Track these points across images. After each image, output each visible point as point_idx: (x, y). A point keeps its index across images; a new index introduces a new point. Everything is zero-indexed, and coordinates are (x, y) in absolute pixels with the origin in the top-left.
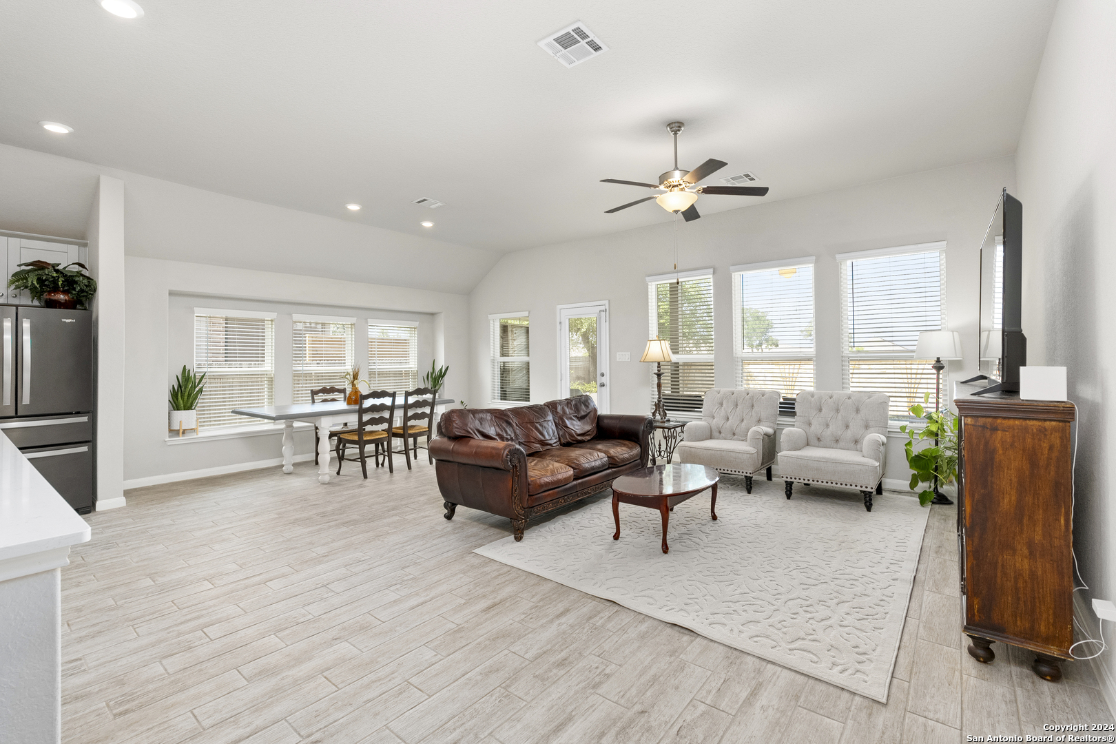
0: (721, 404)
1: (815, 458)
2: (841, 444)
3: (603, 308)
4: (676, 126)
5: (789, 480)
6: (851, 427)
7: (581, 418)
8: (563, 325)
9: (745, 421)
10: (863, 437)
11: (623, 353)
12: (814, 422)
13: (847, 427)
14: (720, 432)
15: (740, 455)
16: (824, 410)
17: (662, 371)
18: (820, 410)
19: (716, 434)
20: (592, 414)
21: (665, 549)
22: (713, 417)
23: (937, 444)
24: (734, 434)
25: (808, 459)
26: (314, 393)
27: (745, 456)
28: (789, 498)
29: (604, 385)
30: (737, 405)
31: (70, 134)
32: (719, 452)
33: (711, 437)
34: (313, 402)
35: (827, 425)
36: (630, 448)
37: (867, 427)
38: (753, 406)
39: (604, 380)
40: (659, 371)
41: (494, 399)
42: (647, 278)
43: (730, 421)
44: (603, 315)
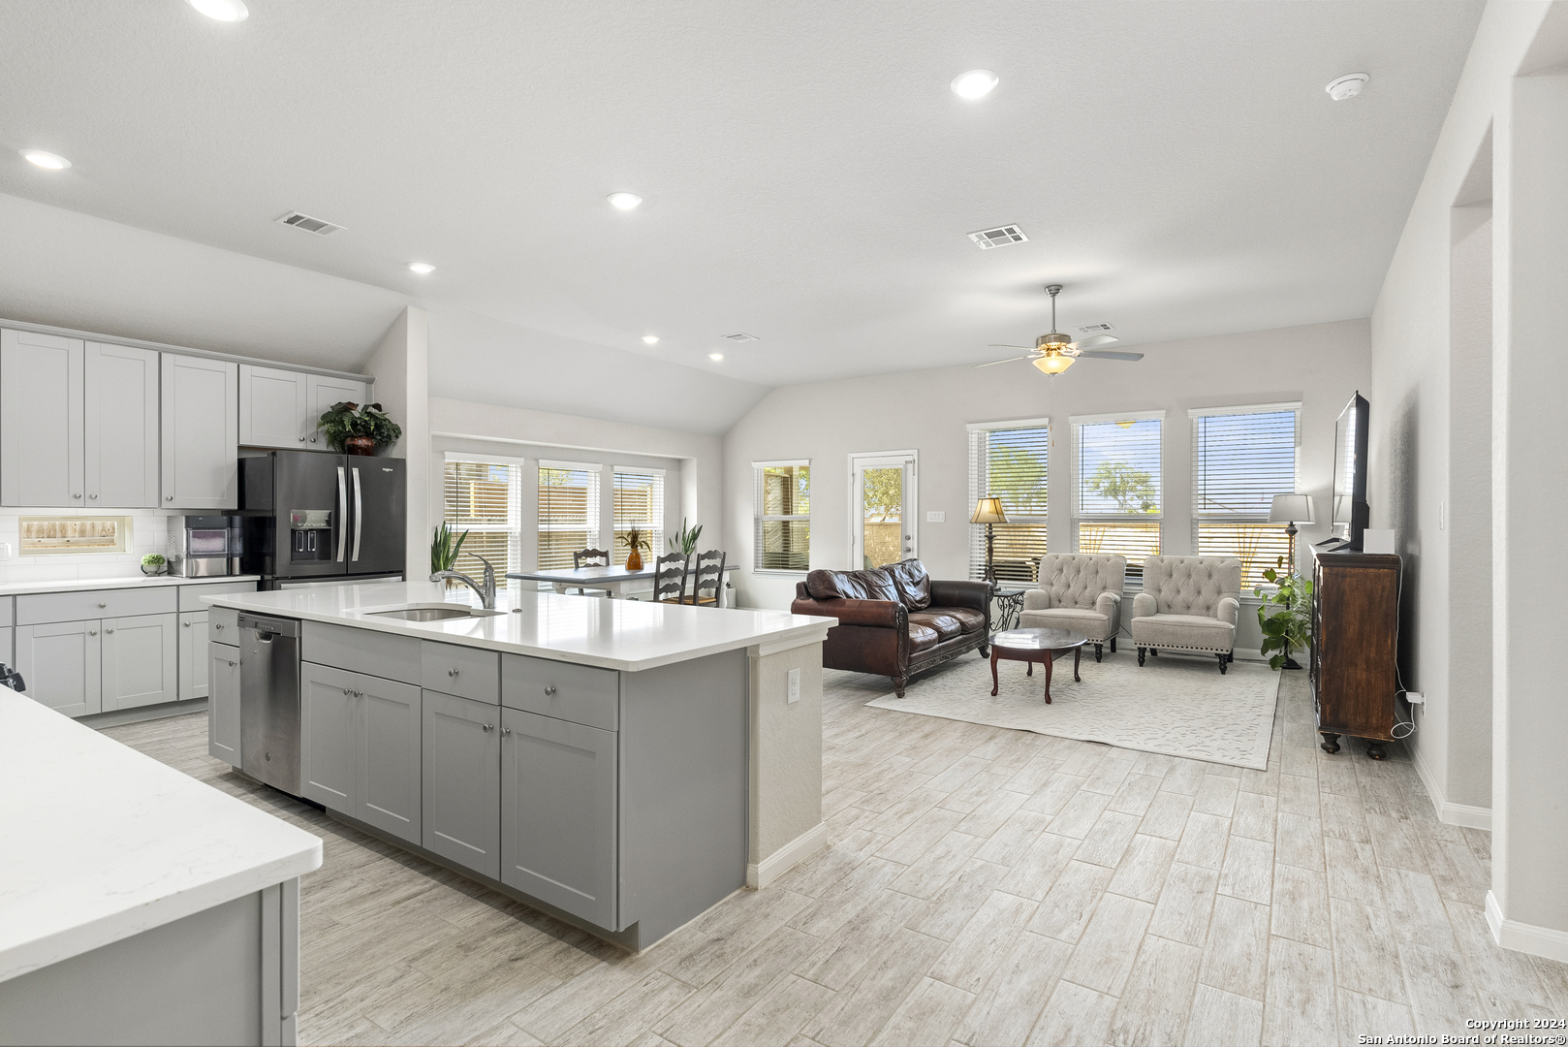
0: (1061, 570)
2: (1192, 610)
3: (910, 458)
4: (1055, 289)
5: (1142, 646)
6: (1203, 593)
7: (916, 584)
9: (1089, 589)
10: (1216, 603)
11: (935, 513)
12: (1165, 589)
13: (1199, 593)
14: (1060, 601)
15: (1091, 622)
16: (1174, 575)
17: (993, 534)
18: (1171, 576)
19: (1055, 603)
20: (925, 580)
22: (1052, 585)
23: (1288, 608)
24: (1076, 603)
25: (1163, 624)
26: (577, 556)
27: (1097, 623)
28: (1141, 665)
29: (910, 550)
30: (1079, 571)
31: (433, 272)
32: (1067, 620)
33: (1050, 606)
34: (577, 567)
35: (1178, 592)
36: (976, 615)
37: (1219, 593)
38: (1097, 572)
39: (910, 544)
40: (991, 533)
41: (757, 567)
42: (968, 425)
43: (1071, 589)
44: (910, 466)
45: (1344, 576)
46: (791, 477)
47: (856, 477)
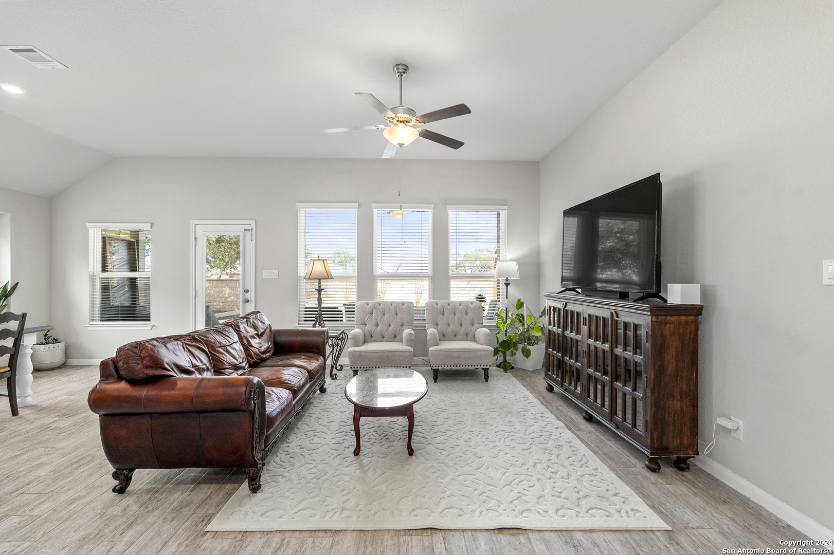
0: (372, 313)
1: (456, 349)
2: (458, 337)
3: (248, 227)
4: (402, 69)
5: (434, 367)
6: (463, 325)
7: (260, 336)
8: (199, 241)
9: (392, 326)
10: (475, 332)
11: (271, 271)
12: (440, 324)
13: (461, 325)
14: (372, 337)
15: (403, 354)
16: (446, 314)
17: (322, 287)
18: (443, 314)
19: (369, 338)
20: (268, 330)
21: (411, 452)
22: (365, 324)
24: (383, 337)
25: (451, 351)
27: (407, 354)
28: (435, 382)
29: (248, 301)
30: (384, 314)
32: (385, 353)
33: (365, 341)
35: (449, 325)
36: (317, 360)
37: (473, 324)
38: (397, 314)
39: (248, 296)
40: (320, 287)
41: (93, 320)
42: (297, 204)
43: (379, 327)
44: (249, 233)
45: (666, 323)
46: (138, 241)
47: (198, 241)
